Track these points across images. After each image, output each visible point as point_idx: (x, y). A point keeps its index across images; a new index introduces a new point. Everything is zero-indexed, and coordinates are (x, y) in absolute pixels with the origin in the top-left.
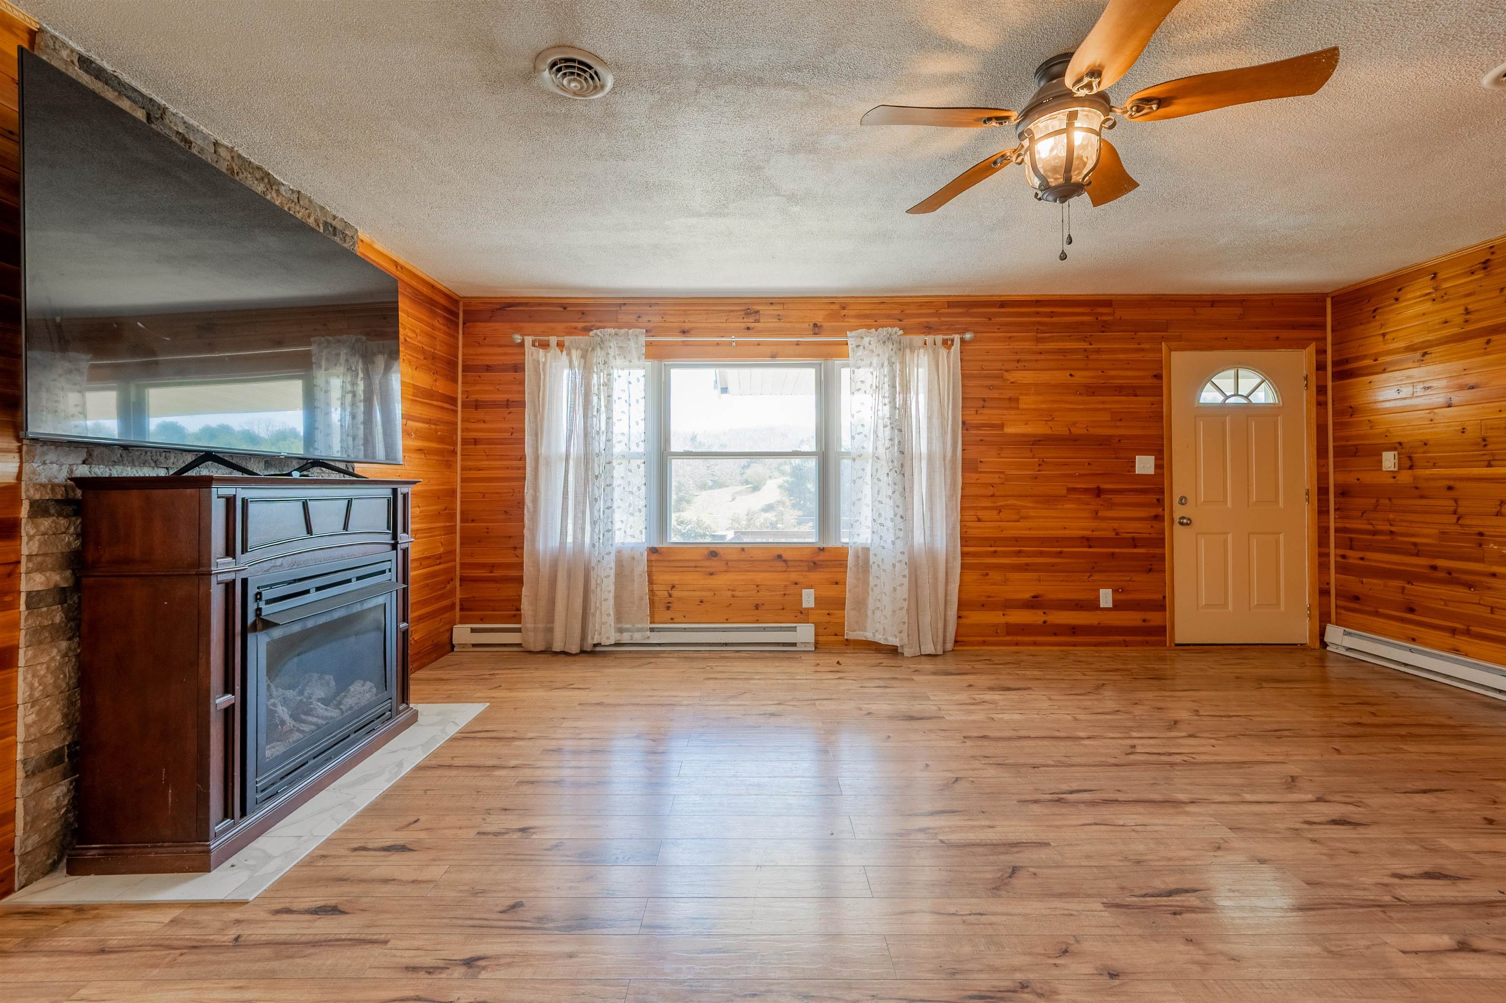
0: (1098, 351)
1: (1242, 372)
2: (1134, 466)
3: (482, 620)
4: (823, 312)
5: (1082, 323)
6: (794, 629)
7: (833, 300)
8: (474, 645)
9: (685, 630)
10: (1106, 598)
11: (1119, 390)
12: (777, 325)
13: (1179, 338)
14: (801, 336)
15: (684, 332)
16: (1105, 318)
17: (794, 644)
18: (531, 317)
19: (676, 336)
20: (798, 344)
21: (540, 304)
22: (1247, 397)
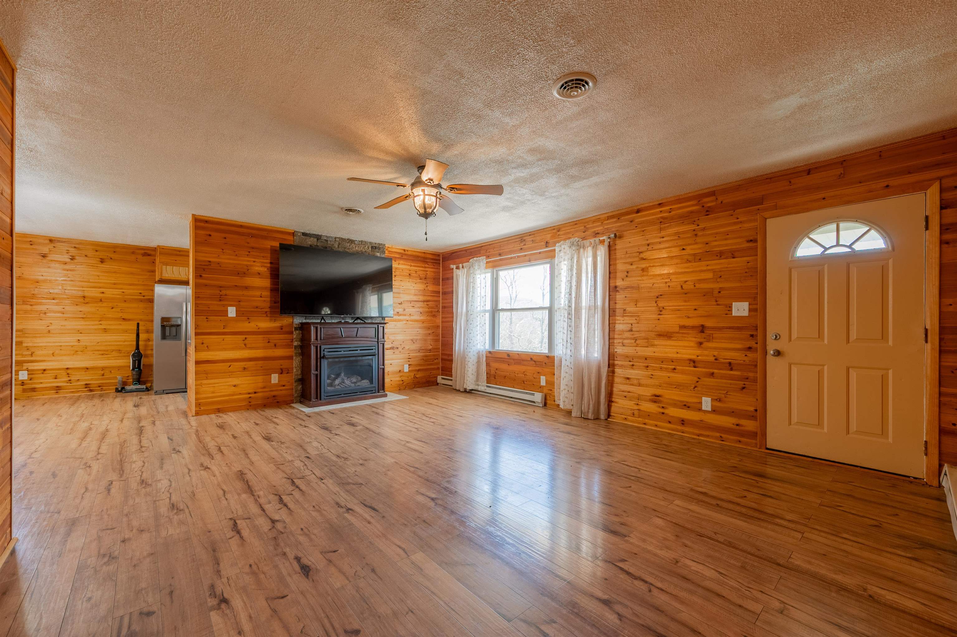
0: (704, 229)
1: (842, 225)
2: (731, 310)
3: (446, 375)
4: (550, 235)
5: (692, 212)
6: (533, 394)
7: (554, 228)
8: (443, 384)
9: (500, 389)
10: (707, 403)
11: (721, 255)
12: (533, 245)
13: (776, 207)
14: (541, 249)
15: (500, 255)
16: (709, 205)
17: (534, 402)
18: (458, 257)
19: (497, 257)
20: (540, 253)
21: (460, 251)
22: (850, 246)
